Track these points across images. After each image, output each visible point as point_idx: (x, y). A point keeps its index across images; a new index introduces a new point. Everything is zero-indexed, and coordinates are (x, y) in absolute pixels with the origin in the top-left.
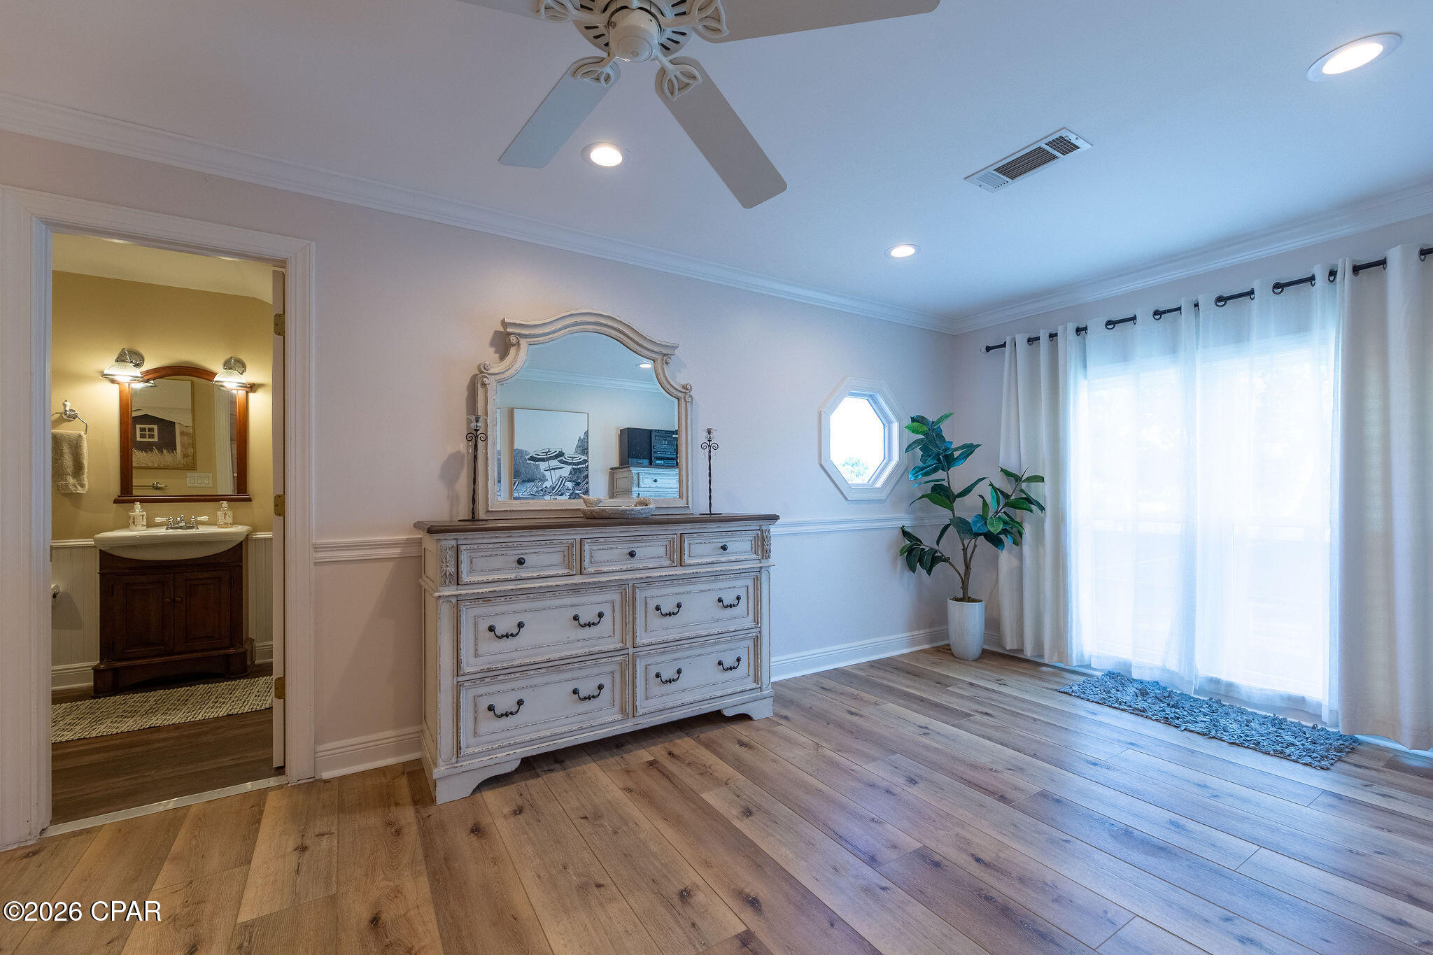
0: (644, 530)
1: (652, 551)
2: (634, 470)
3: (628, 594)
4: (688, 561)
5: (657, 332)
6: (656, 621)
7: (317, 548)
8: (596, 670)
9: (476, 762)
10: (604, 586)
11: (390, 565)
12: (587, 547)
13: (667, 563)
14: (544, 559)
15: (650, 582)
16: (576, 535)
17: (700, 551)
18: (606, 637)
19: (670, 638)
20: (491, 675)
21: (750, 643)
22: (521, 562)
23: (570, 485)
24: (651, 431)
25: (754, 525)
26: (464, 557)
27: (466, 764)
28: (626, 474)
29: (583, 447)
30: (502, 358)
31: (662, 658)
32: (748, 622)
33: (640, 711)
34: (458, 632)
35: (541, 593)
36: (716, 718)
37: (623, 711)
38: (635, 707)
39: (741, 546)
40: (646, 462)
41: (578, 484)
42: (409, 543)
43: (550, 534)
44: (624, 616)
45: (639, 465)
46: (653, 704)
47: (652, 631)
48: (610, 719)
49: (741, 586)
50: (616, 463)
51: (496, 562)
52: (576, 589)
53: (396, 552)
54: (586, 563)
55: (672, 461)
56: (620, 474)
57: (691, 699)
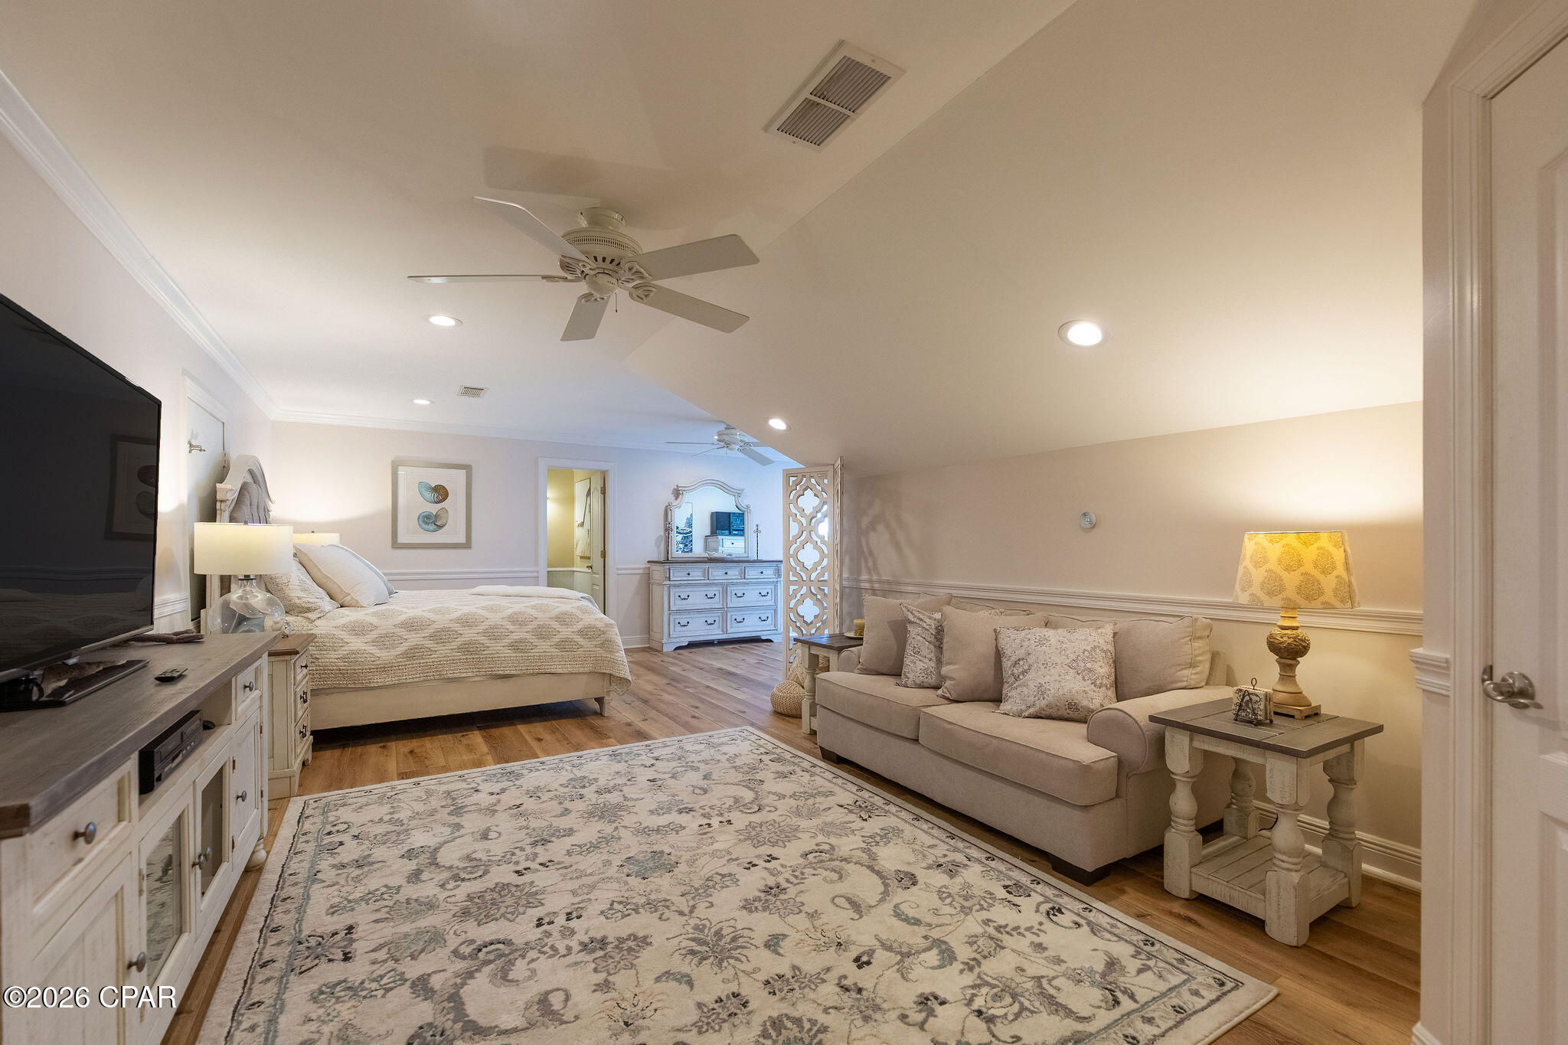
0: (731, 564)
1: (734, 572)
2: (720, 537)
3: (725, 588)
4: (747, 577)
5: (735, 483)
6: (735, 599)
7: (618, 569)
8: (713, 615)
9: (675, 640)
10: (716, 585)
11: (639, 576)
12: (710, 570)
13: (739, 577)
14: (696, 574)
15: (733, 584)
16: (707, 565)
17: (752, 573)
18: (716, 603)
19: (740, 606)
20: (679, 612)
21: (773, 611)
22: (689, 574)
23: (681, 546)
24: (730, 513)
25: (775, 564)
26: (671, 571)
27: (673, 640)
28: (715, 540)
29: (690, 524)
30: (676, 499)
31: (737, 613)
32: (772, 603)
33: (729, 632)
34: (669, 597)
35: (695, 585)
36: (756, 640)
37: (722, 631)
38: (727, 630)
39: (769, 572)
40: (727, 532)
41: (686, 545)
42: (645, 568)
43: (698, 565)
44: (723, 596)
45: (723, 534)
46: (733, 630)
47: (733, 602)
48: (718, 633)
49: (769, 588)
50: (708, 532)
51: (681, 574)
52: (706, 585)
53: (641, 571)
54: (710, 576)
55: (741, 532)
56: (710, 539)
57: (748, 630)
